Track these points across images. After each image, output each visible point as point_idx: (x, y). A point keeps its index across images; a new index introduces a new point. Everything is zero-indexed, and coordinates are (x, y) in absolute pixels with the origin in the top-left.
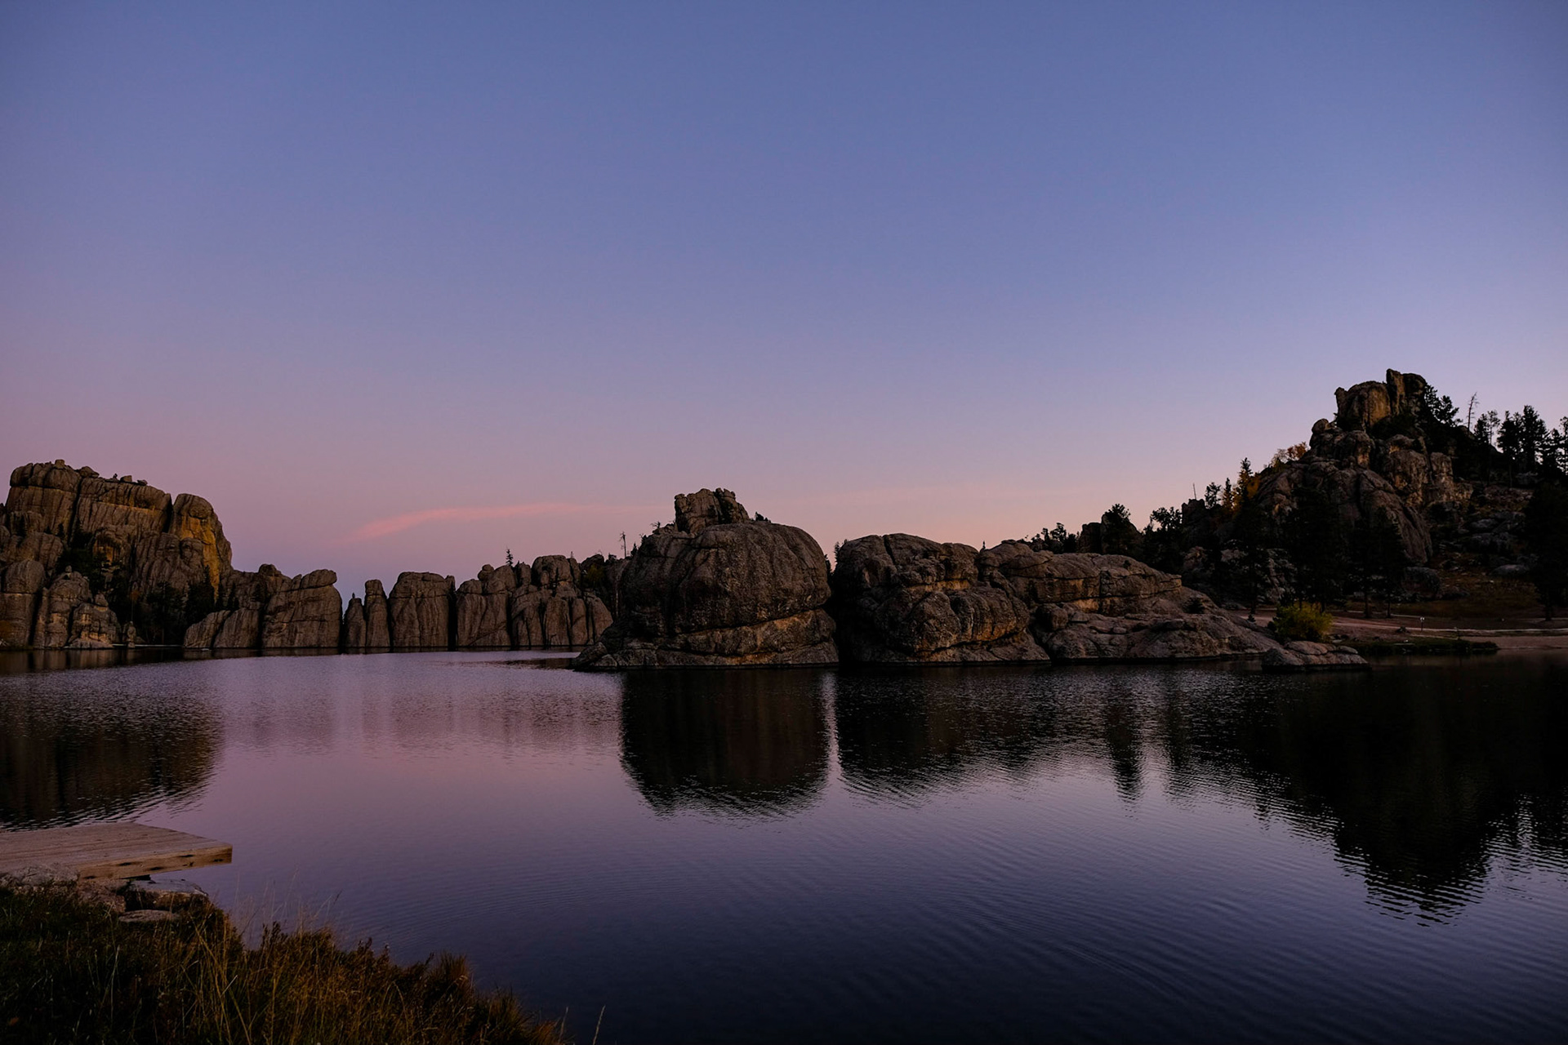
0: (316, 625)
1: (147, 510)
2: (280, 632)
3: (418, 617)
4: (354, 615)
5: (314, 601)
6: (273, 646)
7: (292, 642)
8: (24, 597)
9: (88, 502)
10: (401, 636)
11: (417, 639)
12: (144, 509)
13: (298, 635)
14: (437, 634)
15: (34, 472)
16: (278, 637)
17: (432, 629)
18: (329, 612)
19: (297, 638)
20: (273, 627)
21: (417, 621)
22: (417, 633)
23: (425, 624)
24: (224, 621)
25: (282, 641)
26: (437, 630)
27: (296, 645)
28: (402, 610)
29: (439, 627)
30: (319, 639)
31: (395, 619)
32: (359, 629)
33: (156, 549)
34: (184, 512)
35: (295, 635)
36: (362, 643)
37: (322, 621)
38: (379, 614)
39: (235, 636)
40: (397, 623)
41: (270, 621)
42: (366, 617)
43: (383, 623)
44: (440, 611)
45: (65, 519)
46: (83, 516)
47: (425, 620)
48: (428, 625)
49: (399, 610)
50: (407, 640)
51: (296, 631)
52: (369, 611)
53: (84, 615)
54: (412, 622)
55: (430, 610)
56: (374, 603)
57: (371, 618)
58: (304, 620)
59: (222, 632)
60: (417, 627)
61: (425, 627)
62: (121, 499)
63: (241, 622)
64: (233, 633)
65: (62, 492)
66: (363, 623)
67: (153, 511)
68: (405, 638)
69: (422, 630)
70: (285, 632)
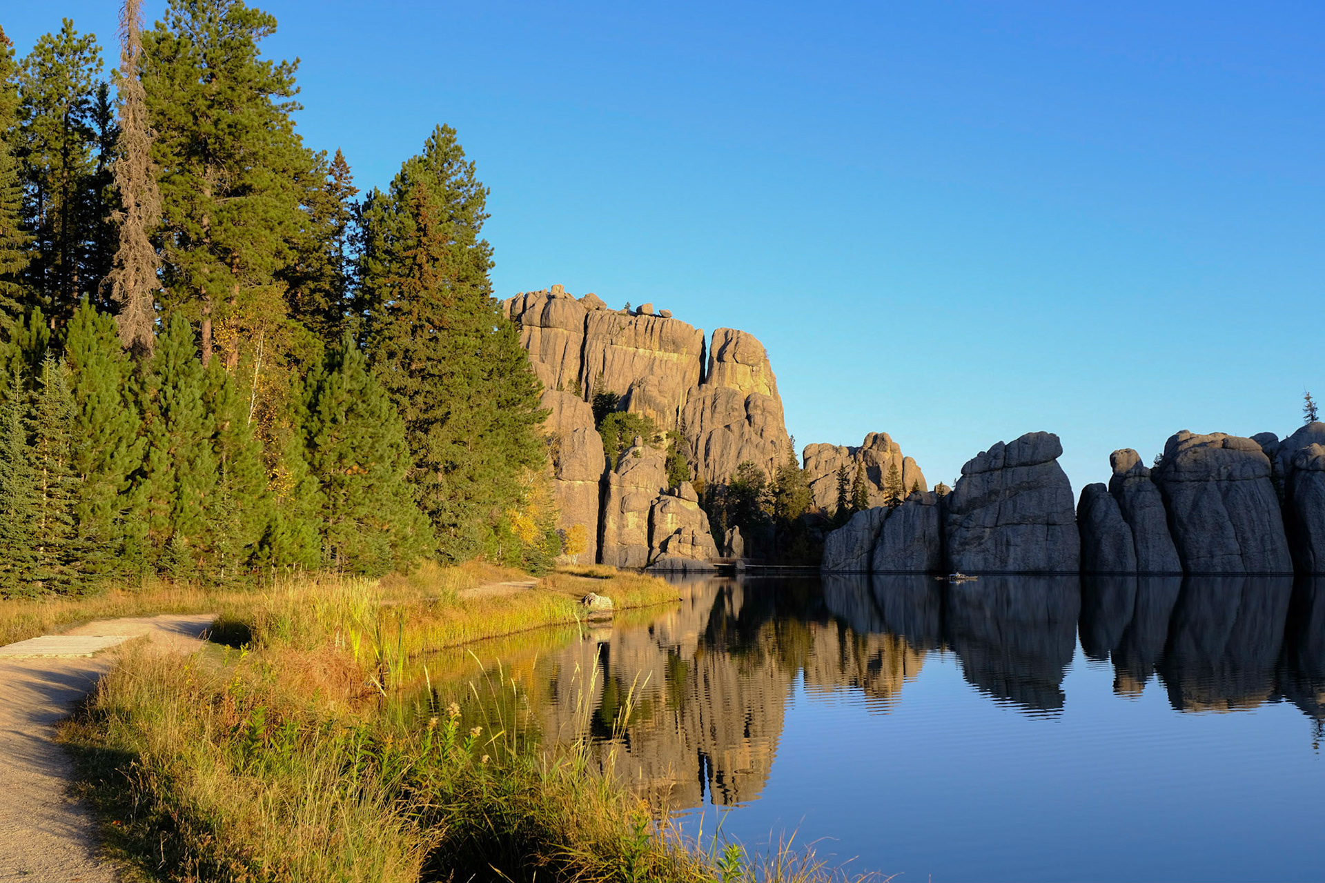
0: (1040, 531)
1: (676, 355)
2: (980, 544)
3: (1230, 519)
4: (1106, 513)
5: (1030, 488)
6: (972, 569)
7: (1004, 562)
8: (586, 485)
9: (600, 346)
10: (1202, 553)
11: (1237, 559)
12: (672, 354)
13: (1012, 549)
14: (1272, 550)
15: (528, 305)
16: (978, 553)
17: (1262, 539)
18: (1059, 509)
19: (1012, 555)
20: (969, 535)
21: (1229, 524)
22: (1235, 547)
23: (1247, 529)
24: (882, 525)
25: (986, 560)
26: (1272, 541)
27: (1011, 568)
28: (1196, 505)
29: (1275, 537)
30: (1050, 558)
31: (1185, 520)
32: (1121, 538)
33: (713, 412)
34: (728, 357)
35: (1008, 549)
36: (1131, 564)
37: (1049, 524)
38: (1152, 511)
39: (905, 550)
40: (1191, 528)
41: (961, 525)
42: (1128, 516)
43: (1164, 529)
44: (1271, 506)
45: (572, 372)
46: (595, 366)
47: (1245, 521)
48: (1253, 532)
49: (1189, 503)
50: (1216, 560)
51: (1008, 543)
52: (1132, 506)
53: (670, 515)
54: (1221, 527)
55: (1251, 504)
56: (1139, 490)
57: (1139, 519)
58: (1019, 524)
59: (883, 543)
60: (1233, 535)
61: (1249, 535)
62: (640, 339)
63: (913, 527)
64: (901, 546)
65: (565, 332)
66: (1125, 528)
67: (683, 357)
68: (1212, 557)
69: (1244, 542)
70: (990, 544)
